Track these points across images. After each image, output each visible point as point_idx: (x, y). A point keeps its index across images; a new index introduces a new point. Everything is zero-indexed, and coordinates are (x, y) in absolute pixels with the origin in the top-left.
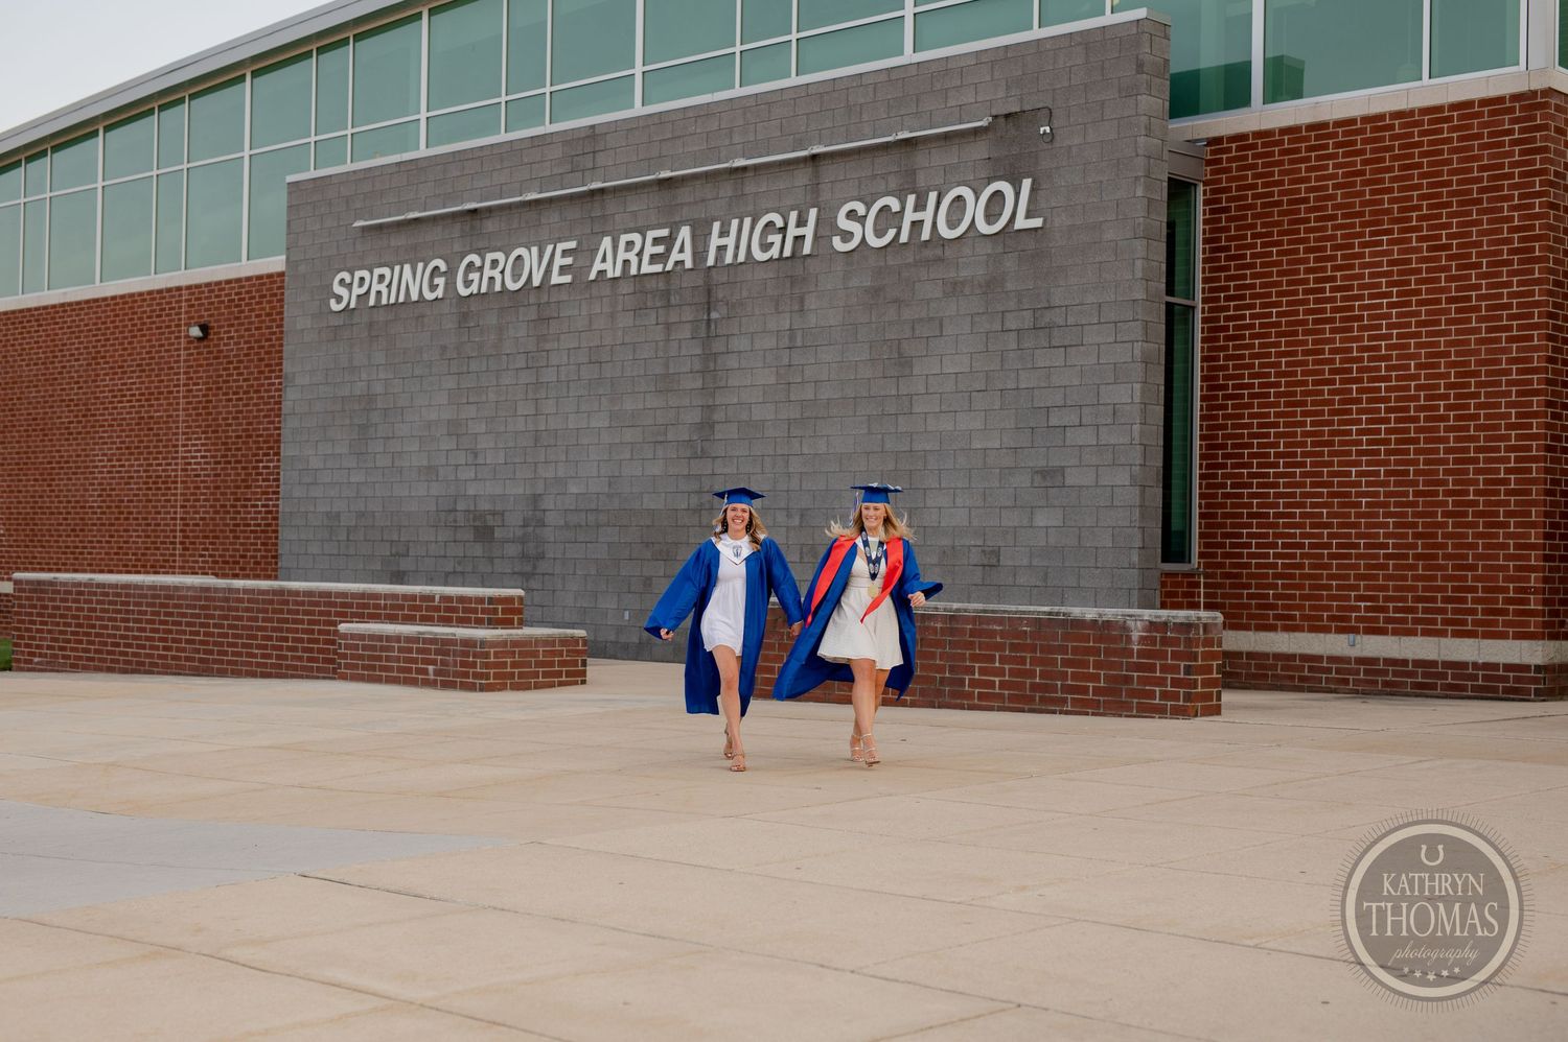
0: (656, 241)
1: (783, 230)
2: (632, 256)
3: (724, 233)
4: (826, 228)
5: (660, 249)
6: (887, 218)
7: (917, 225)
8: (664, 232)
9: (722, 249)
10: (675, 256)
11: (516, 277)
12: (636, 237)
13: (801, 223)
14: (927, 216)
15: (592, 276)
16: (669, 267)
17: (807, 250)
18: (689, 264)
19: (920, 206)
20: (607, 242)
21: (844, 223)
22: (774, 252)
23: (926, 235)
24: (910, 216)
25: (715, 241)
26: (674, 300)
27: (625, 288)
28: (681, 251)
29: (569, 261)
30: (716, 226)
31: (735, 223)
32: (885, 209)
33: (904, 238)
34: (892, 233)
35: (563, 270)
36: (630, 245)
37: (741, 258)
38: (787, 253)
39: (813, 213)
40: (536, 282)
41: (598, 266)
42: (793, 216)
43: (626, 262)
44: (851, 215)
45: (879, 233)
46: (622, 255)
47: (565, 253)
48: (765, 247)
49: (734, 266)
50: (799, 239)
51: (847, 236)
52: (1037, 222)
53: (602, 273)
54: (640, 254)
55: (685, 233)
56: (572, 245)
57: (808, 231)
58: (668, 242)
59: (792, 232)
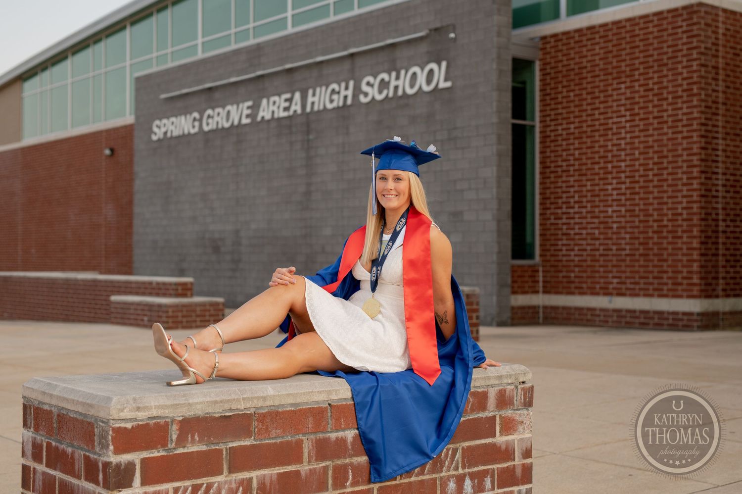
0: (286, 100)
1: (339, 93)
2: (275, 108)
3: (314, 95)
4: (357, 91)
5: (287, 104)
6: (384, 85)
7: (396, 88)
8: (288, 96)
9: (313, 103)
10: (293, 108)
11: (228, 120)
12: (276, 98)
13: (347, 88)
14: (400, 83)
15: (259, 119)
16: (291, 112)
17: (349, 101)
18: (299, 111)
19: (398, 78)
20: (264, 101)
21: (365, 88)
22: (335, 104)
23: (400, 93)
24: (393, 83)
25: (310, 99)
26: (294, 129)
27: (273, 124)
28: (296, 104)
29: (249, 112)
30: (310, 92)
31: (318, 90)
32: (382, 80)
33: (391, 94)
34: (385, 92)
35: (248, 116)
36: (274, 103)
37: (321, 107)
38: (341, 104)
39: (351, 84)
40: (236, 123)
41: (261, 114)
42: (343, 85)
43: (273, 112)
44: (368, 84)
45: (380, 92)
46: (272, 108)
47: (248, 108)
48: (332, 101)
49: (319, 112)
50: (346, 97)
51: (366, 95)
52: (448, 84)
53: (263, 118)
54: (279, 107)
55: (297, 96)
56: (250, 103)
57: (350, 93)
58: (290, 100)
59: (343, 93)
